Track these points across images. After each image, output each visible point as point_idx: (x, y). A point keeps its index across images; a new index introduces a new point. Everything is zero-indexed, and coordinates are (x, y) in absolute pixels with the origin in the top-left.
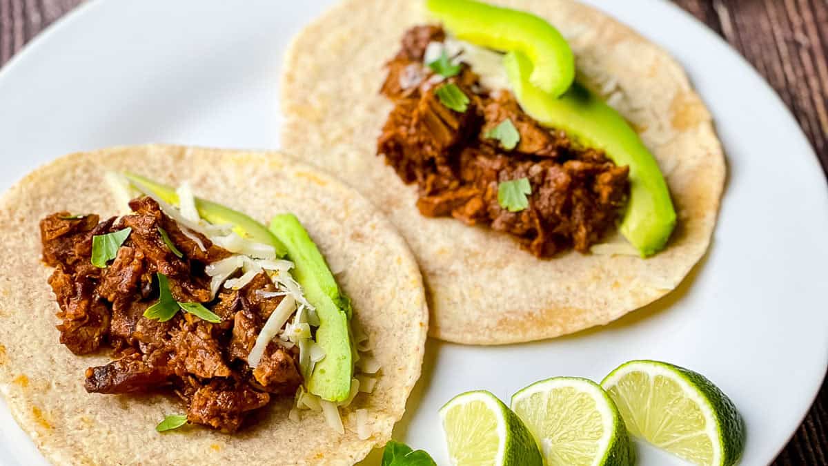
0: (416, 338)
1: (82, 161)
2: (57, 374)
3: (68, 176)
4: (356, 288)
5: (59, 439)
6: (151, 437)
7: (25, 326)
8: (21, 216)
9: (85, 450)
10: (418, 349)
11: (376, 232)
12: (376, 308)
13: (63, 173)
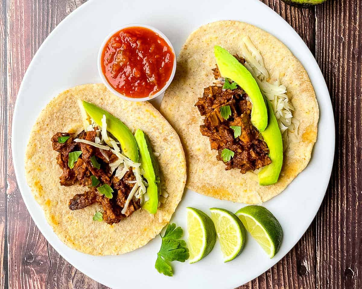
0: (182, 186)
1: (68, 95)
2: (60, 196)
3: (64, 102)
4: (163, 162)
5: (60, 228)
6: (91, 222)
7: (49, 175)
8: (47, 123)
9: (69, 232)
10: (181, 191)
11: (172, 140)
12: (169, 171)
13: (62, 102)
